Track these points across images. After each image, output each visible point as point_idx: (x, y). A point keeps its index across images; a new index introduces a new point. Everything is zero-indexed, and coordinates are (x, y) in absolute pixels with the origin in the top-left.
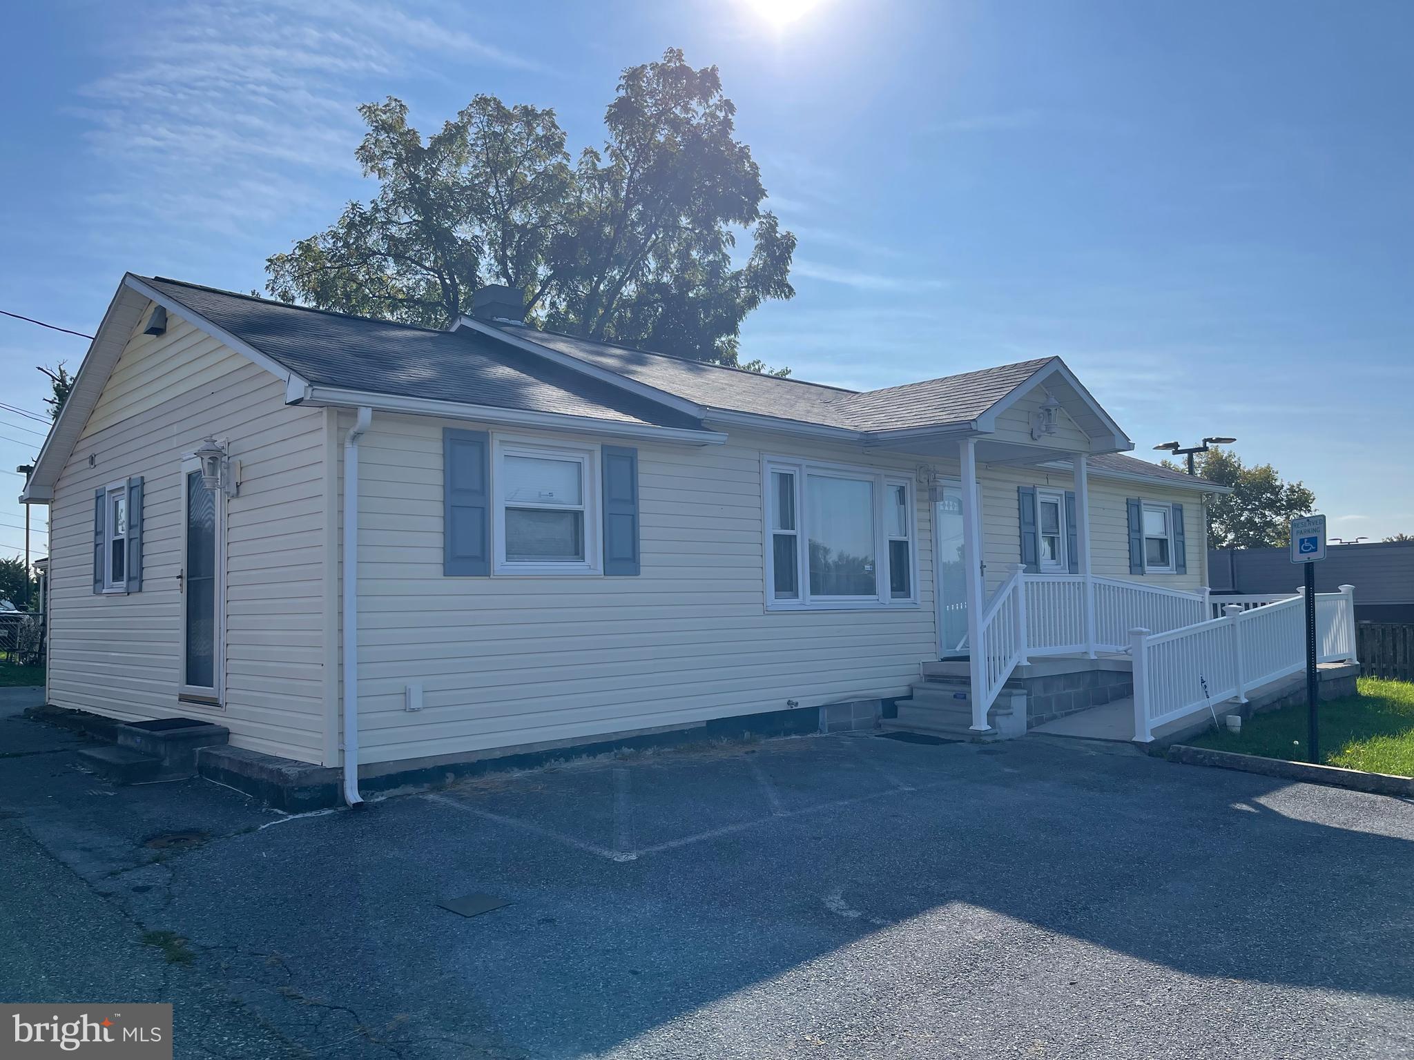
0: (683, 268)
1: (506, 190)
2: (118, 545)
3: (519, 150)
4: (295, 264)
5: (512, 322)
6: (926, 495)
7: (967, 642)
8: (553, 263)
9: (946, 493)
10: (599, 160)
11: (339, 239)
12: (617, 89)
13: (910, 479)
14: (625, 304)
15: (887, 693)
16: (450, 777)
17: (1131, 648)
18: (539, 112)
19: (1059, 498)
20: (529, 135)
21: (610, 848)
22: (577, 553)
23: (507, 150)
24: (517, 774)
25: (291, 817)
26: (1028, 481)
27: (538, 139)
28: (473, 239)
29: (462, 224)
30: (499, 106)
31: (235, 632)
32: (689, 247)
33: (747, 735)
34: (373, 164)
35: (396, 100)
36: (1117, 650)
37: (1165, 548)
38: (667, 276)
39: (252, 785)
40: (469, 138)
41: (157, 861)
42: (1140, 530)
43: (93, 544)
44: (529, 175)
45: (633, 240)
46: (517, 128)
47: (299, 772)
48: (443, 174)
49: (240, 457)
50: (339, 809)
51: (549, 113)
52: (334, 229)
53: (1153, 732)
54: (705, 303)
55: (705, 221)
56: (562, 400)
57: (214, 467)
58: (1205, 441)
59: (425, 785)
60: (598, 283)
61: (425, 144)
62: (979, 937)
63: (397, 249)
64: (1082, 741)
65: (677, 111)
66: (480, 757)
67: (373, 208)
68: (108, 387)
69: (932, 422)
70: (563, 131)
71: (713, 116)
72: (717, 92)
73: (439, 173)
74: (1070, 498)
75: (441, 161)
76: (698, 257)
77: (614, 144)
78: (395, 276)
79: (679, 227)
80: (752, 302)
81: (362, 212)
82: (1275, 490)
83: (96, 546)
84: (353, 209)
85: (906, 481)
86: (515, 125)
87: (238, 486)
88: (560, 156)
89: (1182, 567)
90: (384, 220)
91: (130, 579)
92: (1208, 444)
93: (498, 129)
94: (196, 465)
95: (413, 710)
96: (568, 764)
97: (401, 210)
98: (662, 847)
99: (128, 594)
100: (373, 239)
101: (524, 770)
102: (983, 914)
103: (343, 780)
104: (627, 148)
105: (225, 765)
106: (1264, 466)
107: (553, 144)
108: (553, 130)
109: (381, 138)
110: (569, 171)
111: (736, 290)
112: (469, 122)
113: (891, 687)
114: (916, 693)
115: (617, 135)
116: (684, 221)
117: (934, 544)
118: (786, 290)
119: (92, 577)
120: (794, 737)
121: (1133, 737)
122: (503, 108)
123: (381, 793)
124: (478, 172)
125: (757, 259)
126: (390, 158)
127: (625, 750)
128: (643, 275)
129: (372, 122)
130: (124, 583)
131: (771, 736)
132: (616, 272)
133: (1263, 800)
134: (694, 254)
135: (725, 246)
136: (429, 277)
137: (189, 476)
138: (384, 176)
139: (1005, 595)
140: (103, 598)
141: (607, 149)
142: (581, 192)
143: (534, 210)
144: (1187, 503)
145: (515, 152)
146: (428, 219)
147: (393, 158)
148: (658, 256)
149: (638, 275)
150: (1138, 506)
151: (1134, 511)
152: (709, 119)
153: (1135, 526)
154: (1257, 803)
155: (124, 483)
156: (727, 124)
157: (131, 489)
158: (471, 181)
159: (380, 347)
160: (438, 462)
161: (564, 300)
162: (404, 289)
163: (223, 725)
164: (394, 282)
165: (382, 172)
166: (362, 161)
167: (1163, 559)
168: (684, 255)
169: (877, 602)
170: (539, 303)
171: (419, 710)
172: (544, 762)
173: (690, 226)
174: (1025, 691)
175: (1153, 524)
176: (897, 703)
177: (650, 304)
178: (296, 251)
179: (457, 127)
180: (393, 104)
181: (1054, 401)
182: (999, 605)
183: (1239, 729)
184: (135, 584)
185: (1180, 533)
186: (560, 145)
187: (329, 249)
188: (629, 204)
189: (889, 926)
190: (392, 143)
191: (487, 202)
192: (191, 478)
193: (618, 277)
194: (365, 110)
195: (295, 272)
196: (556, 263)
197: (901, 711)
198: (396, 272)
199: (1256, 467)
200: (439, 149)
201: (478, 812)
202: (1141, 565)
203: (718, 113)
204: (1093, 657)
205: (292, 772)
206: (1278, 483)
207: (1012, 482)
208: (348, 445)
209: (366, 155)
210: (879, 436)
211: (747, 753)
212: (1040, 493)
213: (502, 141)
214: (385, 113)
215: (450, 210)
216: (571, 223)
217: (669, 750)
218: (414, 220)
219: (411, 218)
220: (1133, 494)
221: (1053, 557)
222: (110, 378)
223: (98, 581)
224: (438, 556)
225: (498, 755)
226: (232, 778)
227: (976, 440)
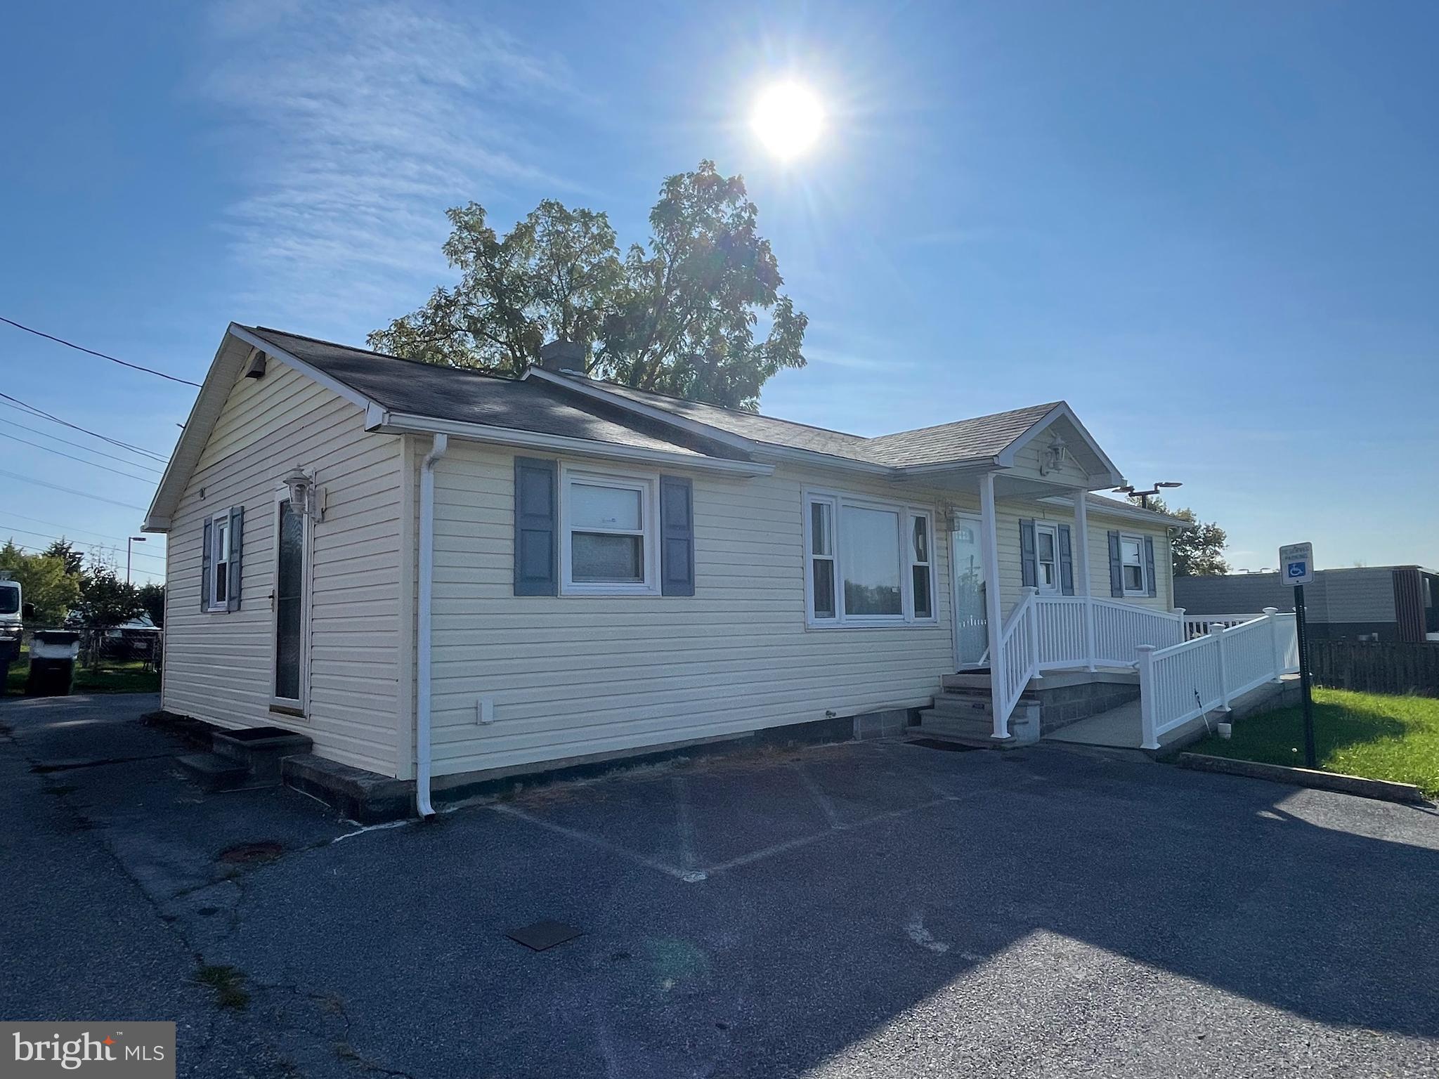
0: (712, 343)
1: (567, 279)
2: (222, 568)
3: (578, 246)
4: (391, 339)
5: (575, 373)
6: (944, 526)
7: (988, 657)
8: (605, 339)
9: (962, 523)
10: (644, 254)
11: (427, 318)
12: (660, 193)
13: (930, 511)
14: (664, 372)
15: (914, 703)
16: (519, 787)
17: (1137, 663)
18: (594, 215)
19: (1053, 529)
20: (586, 233)
21: (679, 867)
22: (637, 575)
23: (568, 246)
24: (582, 783)
25: (365, 829)
26: (1028, 515)
27: (593, 237)
28: (539, 318)
29: (529, 306)
30: (561, 209)
31: (319, 649)
32: (719, 325)
33: (790, 743)
34: (456, 256)
35: (476, 204)
36: (1126, 666)
37: (1139, 573)
38: (699, 349)
39: (329, 795)
40: (536, 236)
41: (229, 878)
42: (1119, 559)
43: (201, 568)
44: (585, 266)
45: (672, 318)
46: (577, 228)
47: (373, 784)
48: (514, 265)
49: (324, 485)
50: (412, 820)
51: (603, 216)
52: (424, 310)
53: (1159, 739)
54: (733, 371)
55: (731, 303)
56: (624, 434)
57: (301, 495)
58: (1156, 485)
59: (495, 795)
60: (643, 355)
61: (500, 241)
62: (1081, 977)
63: (477, 328)
64: (1093, 748)
65: (710, 211)
66: (547, 767)
67: (456, 292)
68: (217, 427)
69: (957, 458)
70: (614, 230)
71: (739, 216)
72: (743, 196)
73: (512, 265)
74: (1064, 531)
75: (513, 255)
76: (726, 334)
77: (657, 239)
78: (474, 349)
79: (711, 309)
80: (771, 370)
81: (447, 295)
82: (1194, 530)
83: (204, 569)
84: (440, 293)
85: (926, 513)
86: (574, 225)
87: (323, 512)
88: (611, 250)
89: (1152, 591)
90: (465, 303)
91: (231, 599)
92: (1159, 488)
93: (560, 228)
94: (286, 493)
95: (485, 724)
96: (629, 773)
97: (479, 294)
98: (730, 865)
99: (229, 612)
100: (456, 319)
101: (588, 779)
102: (1072, 946)
103: (416, 792)
104: (668, 243)
105: (306, 775)
106: (1184, 509)
107: (605, 241)
108: (606, 229)
109: (463, 236)
110: (618, 264)
111: (758, 360)
112: (537, 222)
113: (916, 696)
114: (937, 703)
115: (659, 231)
116: (714, 304)
117: (950, 567)
118: (799, 361)
119: (200, 597)
120: (832, 744)
121: (1141, 744)
122: (565, 211)
123: (452, 804)
124: (543, 264)
125: (775, 334)
126: (471, 252)
127: (683, 759)
128: (681, 347)
129: (457, 222)
130: (226, 602)
131: (812, 744)
132: (658, 345)
133: (1283, 807)
134: (723, 331)
135: (748, 324)
136: (502, 349)
137: (282, 504)
138: (466, 266)
139: (1019, 617)
140: (209, 616)
141: (651, 243)
142: (629, 281)
143: (590, 296)
144: (1156, 536)
145: (573, 247)
146: (502, 301)
147: (473, 252)
148: (692, 333)
149: (676, 347)
150: (1117, 538)
151: (1114, 541)
152: (736, 219)
153: (1115, 556)
154: (1279, 810)
155: (227, 512)
156: (751, 223)
157: (233, 517)
158: (538, 272)
159: (456, 386)
160: (510, 489)
161: (614, 368)
162: (481, 360)
163: (310, 736)
164: (473, 354)
165: (464, 264)
166: (447, 254)
167: (1137, 584)
168: (714, 332)
169: (902, 621)
170: (594, 371)
171: (489, 723)
172: (607, 772)
173: (719, 308)
174: (1039, 702)
175: (1129, 554)
176: (921, 712)
177: (685, 371)
178: (392, 328)
179: (526, 227)
180: (474, 208)
181: (1059, 441)
182: (1015, 624)
183: (1230, 735)
184: (235, 603)
185: (1151, 561)
186: (612, 241)
187: (419, 326)
188: (670, 290)
189: (983, 962)
190: (472, 240)
191: (551, 288)
192: (284, 506)
193: (659, 350)
194: (450, 213)
195: (390, 345)
196: (608, 338)
197: (924, 720)
198: (474, 345)
199: (1179, 510)
200: (511, 245)
201: (546, 825)
202: (1120, 589)
203: (743, 213)
204: (1094, 670)
205: (365, 784)
206: (1196, 524)
207: (1014, 515)
208: (424, 470)
209: (452, 250)
210: (907, 471)
211: (793, 761)
212: (1039, 525)
213: (564, 239)
214: (467, 216)
215: (520, 294)
216: (620, 306)
217: (721, 758)
218: (491, 303)
219: (487, 300)
220: (1113, 528)
221: (1048, 582)
222: (218, 420)
223: (205, 601)
224: (509, 577)
225: (564, 765)
226: (312, 787)
227: (995, 475)
